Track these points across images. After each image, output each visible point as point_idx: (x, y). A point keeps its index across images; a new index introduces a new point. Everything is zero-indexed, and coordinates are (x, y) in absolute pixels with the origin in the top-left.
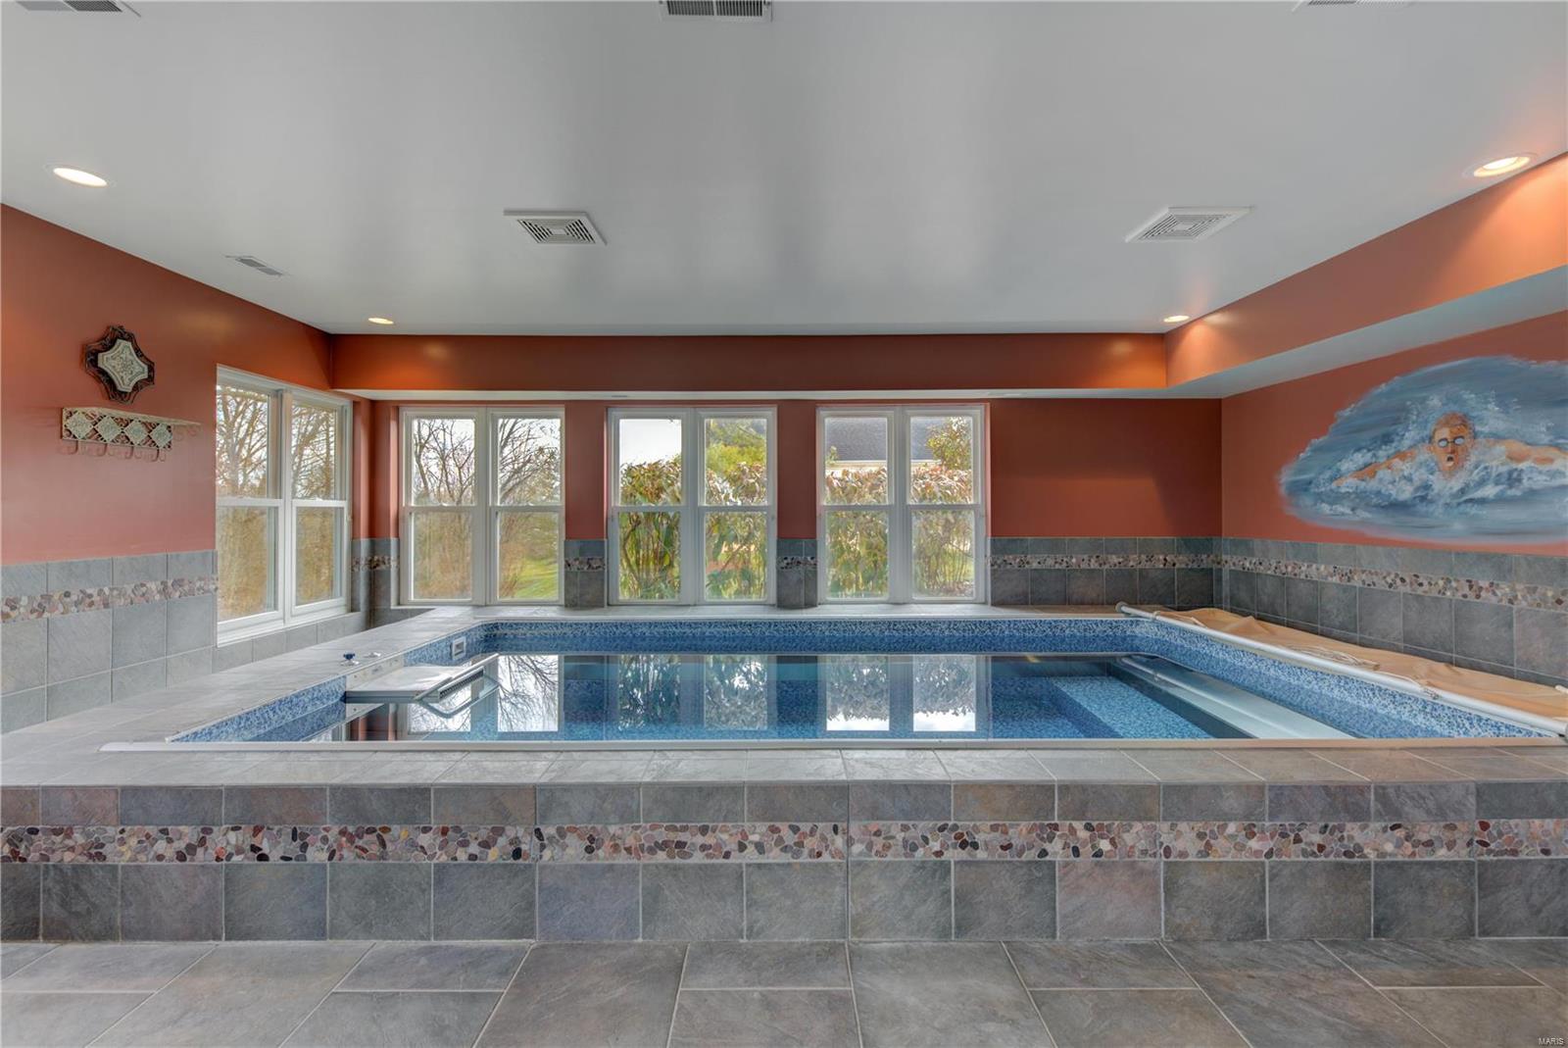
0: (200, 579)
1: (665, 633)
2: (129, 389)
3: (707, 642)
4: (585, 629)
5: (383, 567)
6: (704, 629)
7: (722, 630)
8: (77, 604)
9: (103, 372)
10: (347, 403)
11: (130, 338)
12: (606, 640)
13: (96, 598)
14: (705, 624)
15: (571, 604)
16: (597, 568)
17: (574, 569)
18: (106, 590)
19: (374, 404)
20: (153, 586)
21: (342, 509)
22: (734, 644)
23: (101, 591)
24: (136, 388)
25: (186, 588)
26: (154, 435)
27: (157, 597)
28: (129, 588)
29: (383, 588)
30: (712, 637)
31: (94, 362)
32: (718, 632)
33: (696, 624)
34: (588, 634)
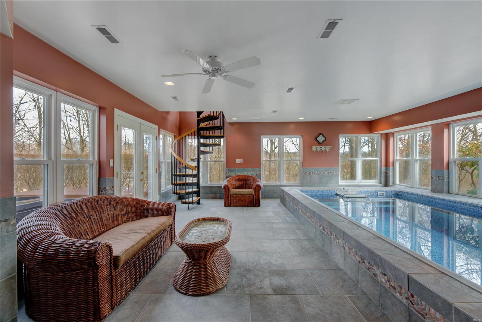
0: (335, 172)
1: (446, 203)
2: (321, 142)
3: (462, 210)
4: (421, 197)
5: (388, 174)
6: (461, 205)
7: (469, 207)
8: (314, 174)
9: (318, 140)
10: (379, 135)
11: (322, 134)
12: (427, 201)
13: (317, 173)
14: (461, 203)
15: (433, 191)
16: (441, 180)
17: (434, 179)
18: (318, 172)
19: (387, 134)
20: (326, 173)
21: (377, 160)
22: (474, 214)
23: (318, 173)
24: (323, 142)
25: (332, 174)
26: (326, 149)
27: (327, 174)
28: (322, 172)
29: (389, 180)
30: (465, 209)
31: (316, 139)
32: (467, 208)
33: (458, 203)
34: (422, 199)
